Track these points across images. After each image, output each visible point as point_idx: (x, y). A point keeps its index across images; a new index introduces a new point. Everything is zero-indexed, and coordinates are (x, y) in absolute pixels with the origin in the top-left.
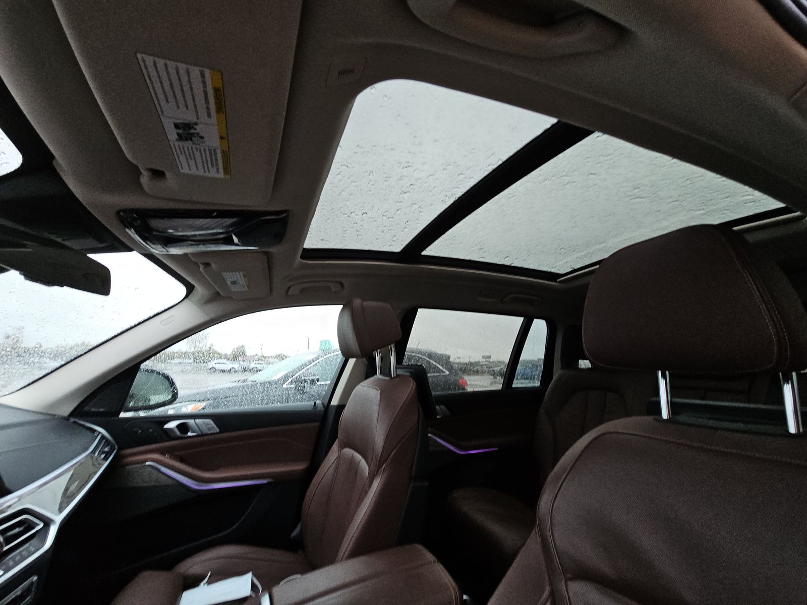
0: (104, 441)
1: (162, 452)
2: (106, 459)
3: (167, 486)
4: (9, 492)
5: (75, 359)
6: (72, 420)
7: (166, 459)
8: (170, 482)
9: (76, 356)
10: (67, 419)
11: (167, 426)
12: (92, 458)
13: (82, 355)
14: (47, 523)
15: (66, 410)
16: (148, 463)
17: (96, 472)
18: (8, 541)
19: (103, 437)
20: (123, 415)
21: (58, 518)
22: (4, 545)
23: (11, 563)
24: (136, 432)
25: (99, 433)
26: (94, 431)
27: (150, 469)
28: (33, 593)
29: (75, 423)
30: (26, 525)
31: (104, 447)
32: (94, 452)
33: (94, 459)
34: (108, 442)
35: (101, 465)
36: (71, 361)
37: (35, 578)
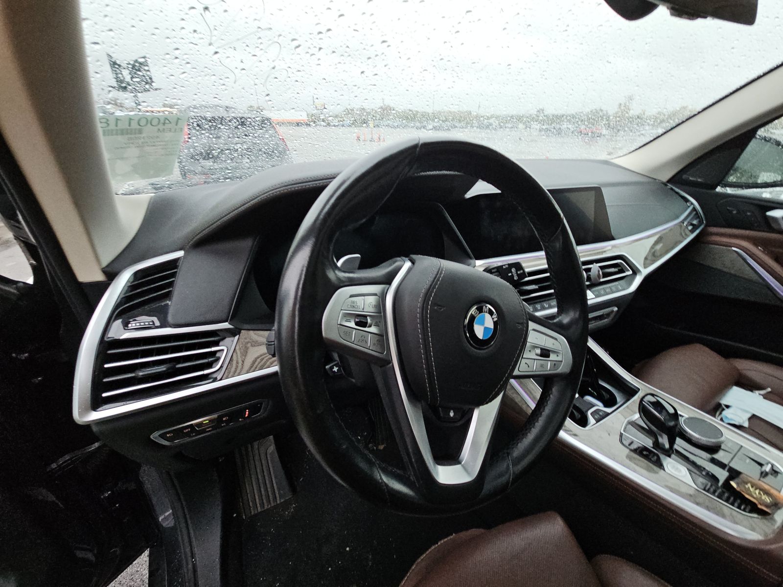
0: (694, 213)
1: (756, 242)
2: (692, 231)
3: (750, 281)
4: (613, 239)
5: (687, 120)
6: (670, 186)
7: (758, 251)
8: (755, 277)
9: (688, 117)
10: (665, 184)
11: (770, 213)
12: (681, 226)
13: (695, 115)
14: (635, 272)
15: (666, 176)
16: (734, 249)
17: (681, 242)
18: (605, 275)
19: (694, 209)
20: (719, 189)
21: (645, 272)
22: (602, 277)
23: (602, 292)
24: (731, 212)
25: (692, 204)
26: (687, 200)
27: (736, 255)
28: (610, 318)
29: (672, 189)
30: (620, 268)
31: (693, 219)
32: (683, 222)
33: (683, 228)
34: (697, 216)
35: (687, 236)
36: (683, 122)
37: (616, 309)
